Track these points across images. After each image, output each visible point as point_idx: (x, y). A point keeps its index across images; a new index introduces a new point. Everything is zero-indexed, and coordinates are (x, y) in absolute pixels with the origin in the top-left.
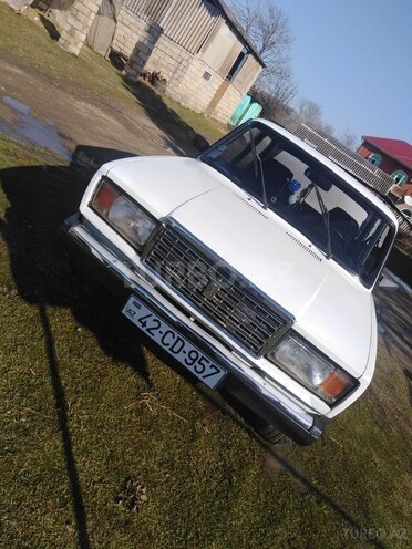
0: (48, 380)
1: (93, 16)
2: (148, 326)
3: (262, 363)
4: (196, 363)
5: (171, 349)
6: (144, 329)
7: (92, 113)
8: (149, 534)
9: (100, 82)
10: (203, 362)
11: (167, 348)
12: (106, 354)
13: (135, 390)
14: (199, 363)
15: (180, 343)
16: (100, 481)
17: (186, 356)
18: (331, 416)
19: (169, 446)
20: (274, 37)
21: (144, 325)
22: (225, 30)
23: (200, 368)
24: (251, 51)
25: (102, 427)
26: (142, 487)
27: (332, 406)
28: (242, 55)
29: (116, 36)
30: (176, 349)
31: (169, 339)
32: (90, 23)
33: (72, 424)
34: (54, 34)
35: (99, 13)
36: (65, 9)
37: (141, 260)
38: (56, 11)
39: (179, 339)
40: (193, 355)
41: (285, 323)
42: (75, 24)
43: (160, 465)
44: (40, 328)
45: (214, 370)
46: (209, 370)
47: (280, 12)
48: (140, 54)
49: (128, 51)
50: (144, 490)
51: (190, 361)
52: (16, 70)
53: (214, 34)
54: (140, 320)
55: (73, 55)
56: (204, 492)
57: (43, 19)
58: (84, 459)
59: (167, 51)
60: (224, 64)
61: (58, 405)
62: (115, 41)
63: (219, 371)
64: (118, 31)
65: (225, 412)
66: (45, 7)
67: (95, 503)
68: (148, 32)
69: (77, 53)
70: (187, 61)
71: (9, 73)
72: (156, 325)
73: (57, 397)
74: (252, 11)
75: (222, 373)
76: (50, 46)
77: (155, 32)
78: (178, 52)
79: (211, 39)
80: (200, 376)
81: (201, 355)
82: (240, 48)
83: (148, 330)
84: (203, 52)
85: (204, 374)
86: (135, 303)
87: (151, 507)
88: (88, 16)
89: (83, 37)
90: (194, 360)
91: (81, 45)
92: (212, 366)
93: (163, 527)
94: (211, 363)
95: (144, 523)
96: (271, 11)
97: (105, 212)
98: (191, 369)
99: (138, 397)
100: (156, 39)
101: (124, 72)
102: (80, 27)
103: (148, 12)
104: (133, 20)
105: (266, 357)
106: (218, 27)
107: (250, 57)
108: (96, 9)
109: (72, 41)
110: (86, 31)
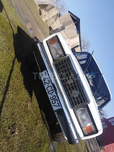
0: (7, 79)
1: (52, 16)
2: (45, 81)
3: (71, 111)
4: (54, 100)
5: (48, 92)
6: (43, 82)
7: (41, 33)
8: (13, 146)
9: (45, 29)
10: (56, 101)
11: (47, 91)
12: (24, 84)
13: (27, 100)
14: (55, 100)
15: (52, 91)
16: (7, 119)
17: (52, 96)
18: (82, 139)
19: (29, 122)
20: (85, 47)
21: (44, 80)
22: (78, 38)
23: (54, 102)
24: (81, 46)
25: (15, 103)
26: (17, 129)
27: (85, 135)
28: (78, 46)
29: (53, 24)
30: (50, 93)
31: (49, 89)
32: (50, 17)
33: (7, 96)
34: (40, 14)
35: (53, 16)
36: (46, 11)
37: (53, 63)
38: (44, 10)
39: (53, 90)
40: (54, 97)
41: (87, 102)
42: (47, 15)
43: (25, 126)
44: (11, 64)
45: (58, 105)
46: (56, 104)
47: (89, 43)
48: (57, 31)
49: (54, 29)
50: (18, 131)
51: (52, 98)
52: (30, 12)
53: (75, 37)
54: (44, 78)
55: (42, 21)
56: (33, 143)
57: (40, 9)
58: (5, 109)
59: (63, 34)
60: (73, 45)
61: (6, 88)
62: (52, 25)
63: (59, 106)
64: (54, 24)
65: (45, 123)
66: (42, 8)
67: (2, 125)
68: (62, 27)
69: (43, 21)
70: (66, 39)
71: (28, 12)
72: (48, 82)
73: (7, 85)
74: (84, 39)
75: (60, 107)
76: (38, 15)
77: (63, 28)
78: (65, 36)
79: (74, 38)
80: (52, 105)
81: (57, 98)
82: (79, 44)
83: (45, 83)
84: (71, 39)
85: (54, 105)
86: (45, 73)
87: (17, 138)
88: (51, 15)
89: (47, 18)
90: (53, 99)
91: (45, 20)
92: (58, 103)
93: (18, 147)
94: (58, 102)
95: (13, 142)
96: (88, 41)
97: (50, 45)
98: (51, 101)
99: (27, 102)
100: (62, 30)
101: (51, 32)
102: (48, 16)
103: (63, 24)
104: (59, 23)
105: (73, 110)
106: (77, 36)
107: (80, 47)
108: (54, 15)
109: (44, 18)
110: (48, 18)
